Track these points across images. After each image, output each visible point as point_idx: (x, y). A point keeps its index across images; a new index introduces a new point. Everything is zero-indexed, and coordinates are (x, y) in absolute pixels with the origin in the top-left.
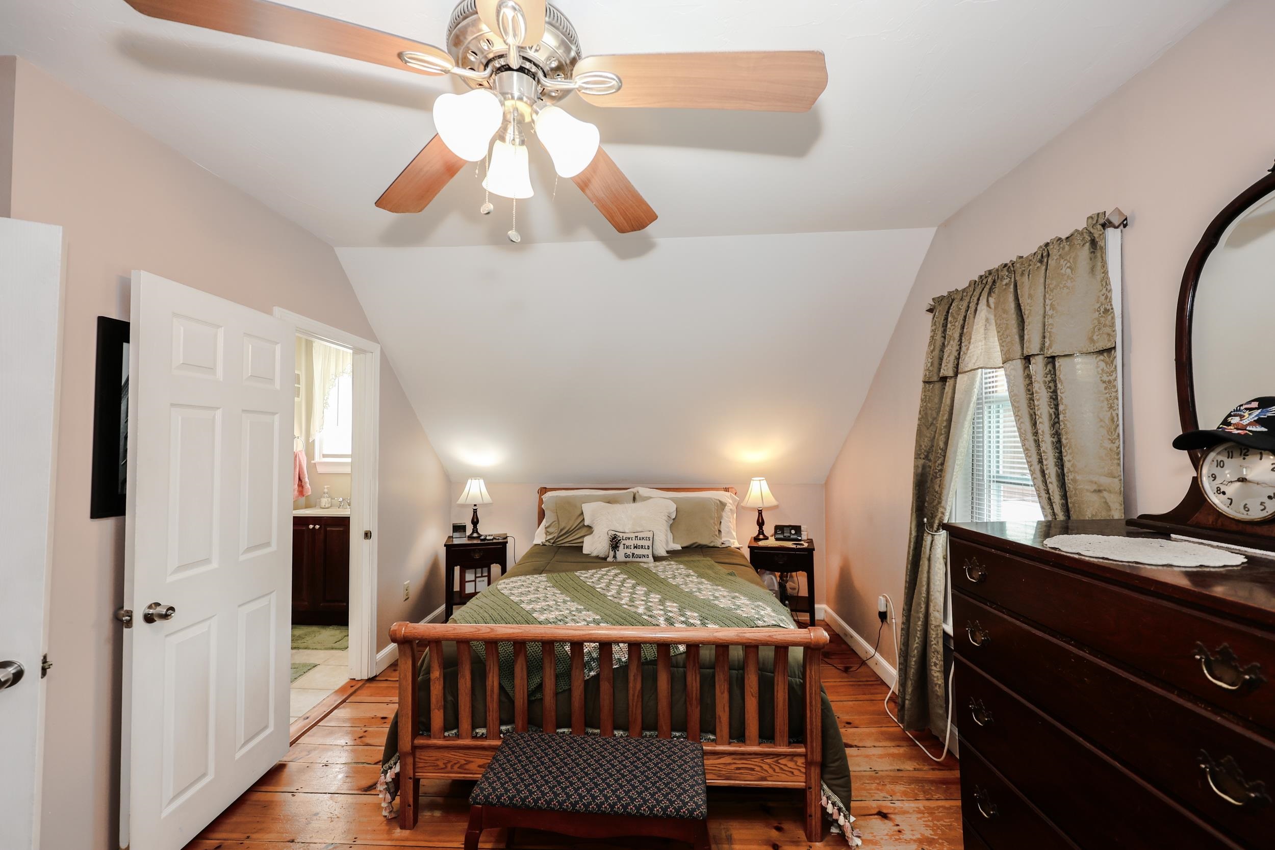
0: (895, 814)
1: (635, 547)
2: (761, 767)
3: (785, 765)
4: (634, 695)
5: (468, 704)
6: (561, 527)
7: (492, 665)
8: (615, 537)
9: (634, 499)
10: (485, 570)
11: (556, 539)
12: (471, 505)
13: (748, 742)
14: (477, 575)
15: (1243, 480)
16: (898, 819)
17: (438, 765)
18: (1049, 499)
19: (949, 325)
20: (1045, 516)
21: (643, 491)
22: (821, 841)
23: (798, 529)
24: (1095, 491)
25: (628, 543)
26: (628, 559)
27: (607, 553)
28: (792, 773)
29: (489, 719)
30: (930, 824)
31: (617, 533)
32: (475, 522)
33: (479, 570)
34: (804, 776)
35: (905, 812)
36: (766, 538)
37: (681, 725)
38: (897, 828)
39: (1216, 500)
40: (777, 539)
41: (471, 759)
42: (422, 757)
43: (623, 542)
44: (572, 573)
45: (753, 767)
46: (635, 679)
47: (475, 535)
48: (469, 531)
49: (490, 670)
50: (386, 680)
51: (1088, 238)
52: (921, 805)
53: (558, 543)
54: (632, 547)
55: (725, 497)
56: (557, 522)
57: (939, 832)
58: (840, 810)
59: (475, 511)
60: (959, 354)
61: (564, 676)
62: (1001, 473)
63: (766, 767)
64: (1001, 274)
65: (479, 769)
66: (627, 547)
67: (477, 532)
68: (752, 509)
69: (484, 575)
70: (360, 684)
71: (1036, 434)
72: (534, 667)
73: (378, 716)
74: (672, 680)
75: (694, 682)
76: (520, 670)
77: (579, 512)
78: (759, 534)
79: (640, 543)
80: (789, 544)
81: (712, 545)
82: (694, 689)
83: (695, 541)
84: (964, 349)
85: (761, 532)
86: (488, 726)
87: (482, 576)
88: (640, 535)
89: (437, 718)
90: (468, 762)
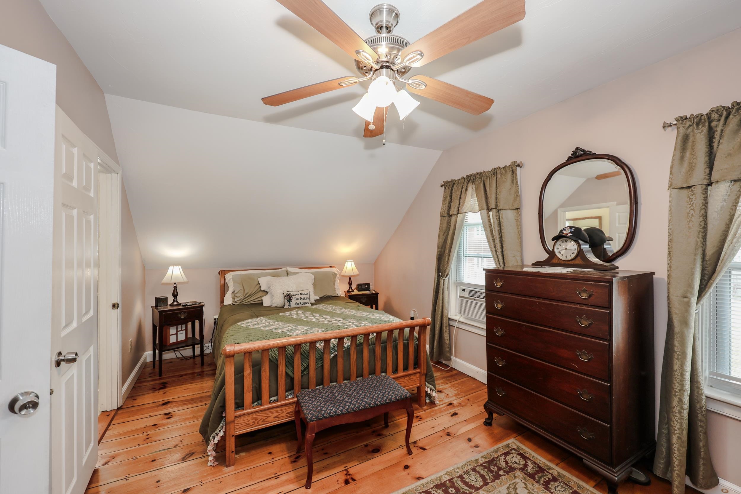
0: (443, 390)
1: (301, 299)
2: (404, 381)
3: (413, 378)
4: (353, 362)
5: (267, 385)
6: (246, 293)
7: (282, 360)
8: (289, 295)
9: (287, 274)
10: (184, 326)
11: (243, 300)
12: (172, 283)
13: (399, 372)
14: (178, 330)
15: (566, 249)
16: (445, 391)
17: (249, 424)
18: (498, 260)
19: (453, 194)
20: (496, 265)
21: (290, 269)
22: (425, 406)
23: (368, 285)
24: (513, 256)
25: (297, 297)
26: (297, 306)
27: (283, 304)
28: (415, 381)
29: (280, 390)
30: (455, 389)
31: (289, 292)
32: (175, 295)
33: (179, 327)
34: (419, 381)
35: (446, 389)
36: (353, 291)
37: (373, 372)
38: (446, 394)
39: (559, 256)
40: (359, 291)
41: (269, 415)
42: (239, 422)
43: (294, 297)
44: (277, 315)
45: (401, 382)
46: (354, 354)
47: (175, 303)
48: (170, 301)
49: (280, 364)
50: (133, 406)
51: (511, 169)
52: (449, 385)
53: (243, 303)
54: (300, 299)
55: (334, 270)
56: (243, 290)
57: (459, 391)
58: (433, 391)
59: (175, 288)
60: (459, 206)
61: (321, 358)
62: (467, 253)
63: (406, 381)
64: (477, 176)
65: (274, 419)
66: (297, 299)
67: (177, 301)
68: (346, 276)
69: (183, 329)
70: (113, 413)
71: (493, 237)
72: (305, 357)
73: (148, 425)
74: (369, 351)
75: (378, 350)
76: (297, 360)
77: (258, 283)
78: (349, 289)
79: (304, 296)
80: (366, 292)
81: (334, 295)
82: (379, 353)
83: (325, 295)
84: (461, 204)
85: (350, 288)
86: (279, 395)
87: (182, 330)
88: (303, 292)
89: (248, 397)
90: (268, 417)
